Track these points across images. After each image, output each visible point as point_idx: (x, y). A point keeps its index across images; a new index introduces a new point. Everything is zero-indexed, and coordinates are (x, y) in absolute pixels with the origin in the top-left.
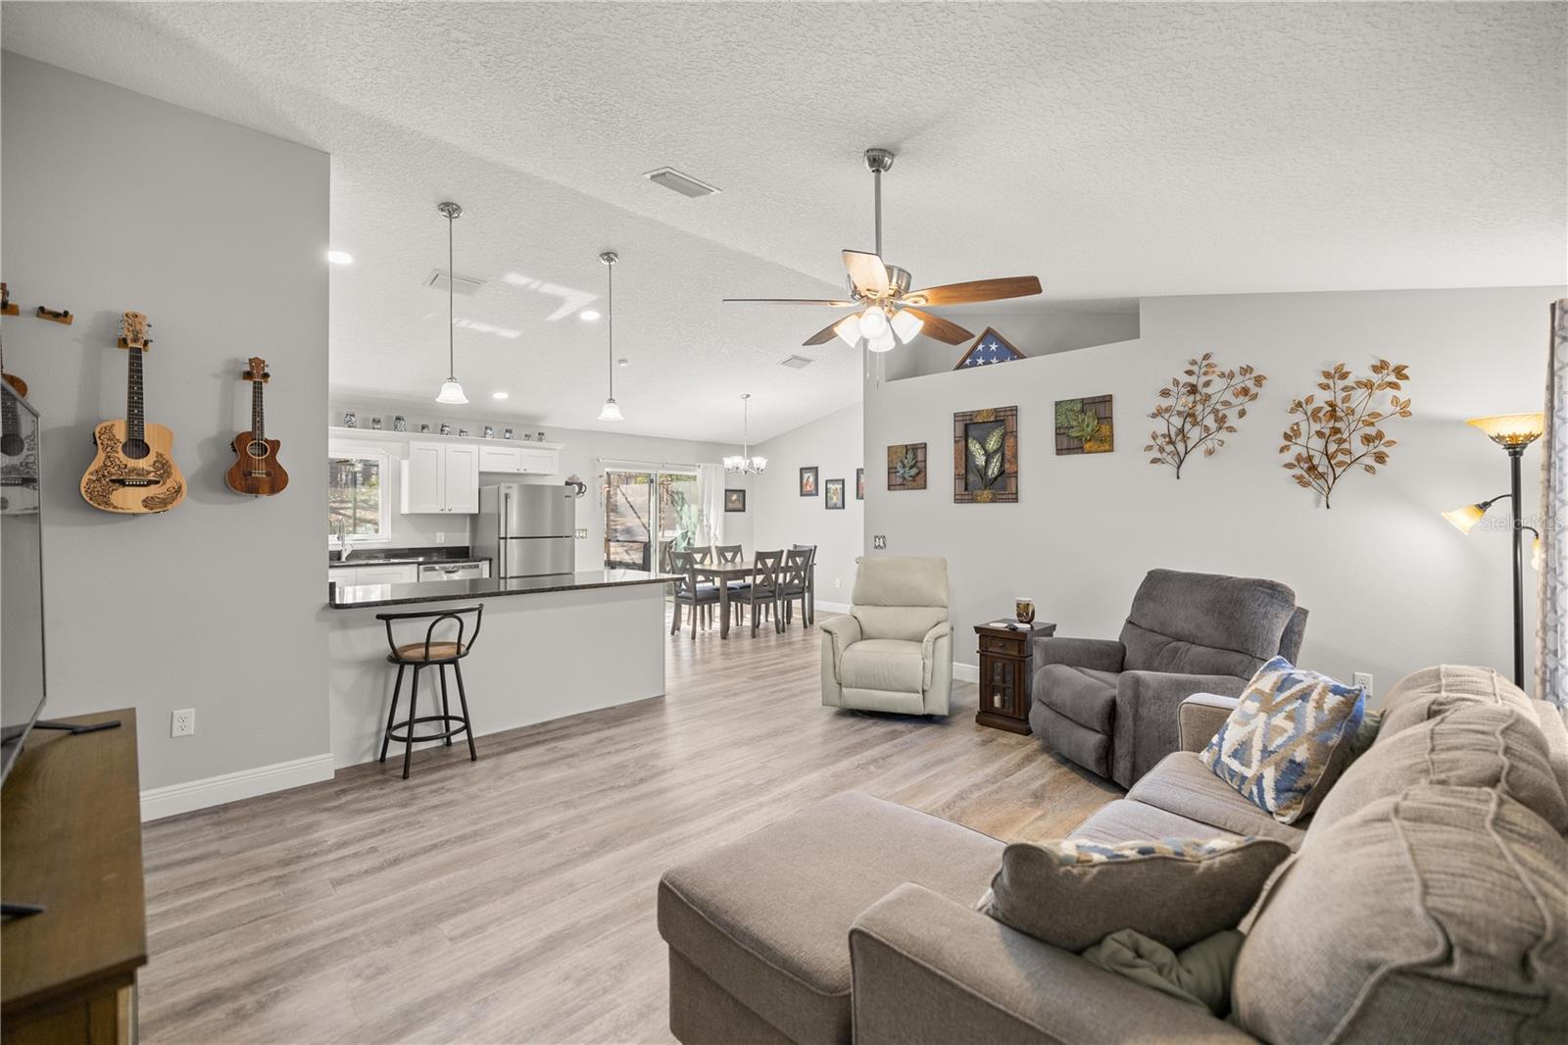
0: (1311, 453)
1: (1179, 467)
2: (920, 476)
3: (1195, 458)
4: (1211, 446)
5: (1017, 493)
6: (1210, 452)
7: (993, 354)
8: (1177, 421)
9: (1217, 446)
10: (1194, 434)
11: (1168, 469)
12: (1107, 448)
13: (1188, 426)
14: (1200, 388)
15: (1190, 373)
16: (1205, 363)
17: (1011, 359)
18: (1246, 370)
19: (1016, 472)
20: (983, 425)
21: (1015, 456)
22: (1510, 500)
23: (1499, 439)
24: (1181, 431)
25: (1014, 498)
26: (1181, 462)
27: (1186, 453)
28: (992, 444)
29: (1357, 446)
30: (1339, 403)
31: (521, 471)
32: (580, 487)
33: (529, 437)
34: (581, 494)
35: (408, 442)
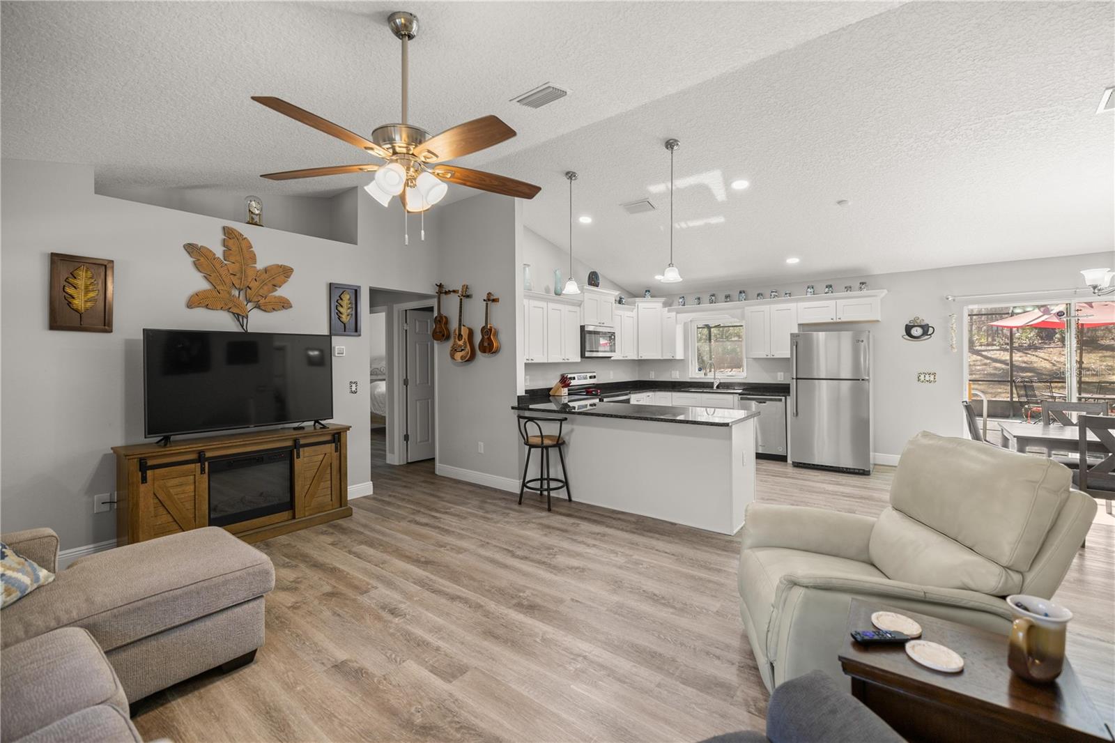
31: (835, 320)
32: (926, 329)
33: (848, 288)
34: (927, 337)
35: (744, 308)
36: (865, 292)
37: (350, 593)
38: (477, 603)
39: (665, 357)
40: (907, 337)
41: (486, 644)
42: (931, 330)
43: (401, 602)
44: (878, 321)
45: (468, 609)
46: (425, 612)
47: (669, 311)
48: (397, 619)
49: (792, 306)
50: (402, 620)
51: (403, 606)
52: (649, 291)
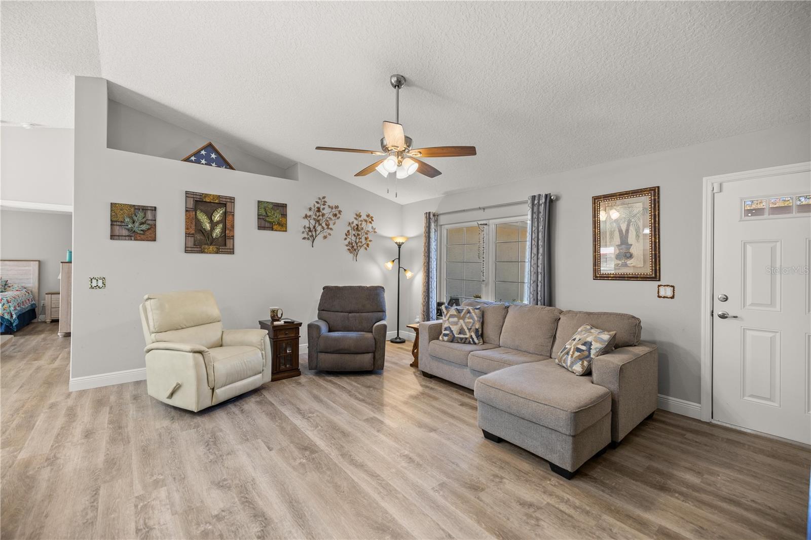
0: (353, 241)
1: (313, 242)
2: (150, 231)
3: (319, 239)
4: (325, 235)
5: (233, 249)
6: (325, 237)
7: (212, 160)
8: (313, 222)
9: (328, 235)
10: (319, 228)
11: (310, 242)
12: (285, 229)
13: (317, 225)
14: (321, 210)
15: (317, 203)
16: (323, 200)
17: (225, 168)
18: (337, 207)
19: (233, 236)
20: (209, 204)
21: (233, 226)
22: (398, 260)
23: (396, 243)
24: (314, 227)
25: (231, 252)
26: (314, 240)
27: (316, 236)
28: (217, 217)
29: (364, 241)
30: (359, 225)
37: (456, 486)
38: (343, 458)
41: (350, 430)
43: (405, 468)
45: (353, 454)
46: (385, 456)
48: (406, 453)
50: (402, 452)
51: (404, 464)
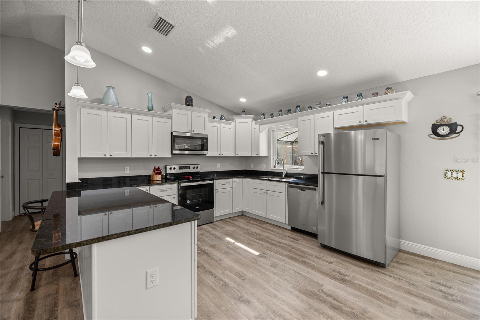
31: (362, 123)
32: (454, 128)
33: (376, 94)
34: (455, 135)
35: (297, 118)
36: (391, 95)
39: (253, 155)
40: (433, 136)
42: (459, 129)
44: (404, 123)
47: (256, 124)
49: (330, 114)
52: (245, 111)
